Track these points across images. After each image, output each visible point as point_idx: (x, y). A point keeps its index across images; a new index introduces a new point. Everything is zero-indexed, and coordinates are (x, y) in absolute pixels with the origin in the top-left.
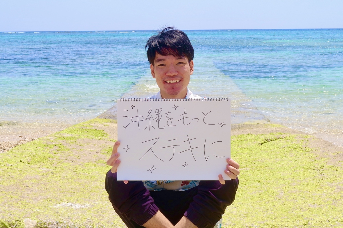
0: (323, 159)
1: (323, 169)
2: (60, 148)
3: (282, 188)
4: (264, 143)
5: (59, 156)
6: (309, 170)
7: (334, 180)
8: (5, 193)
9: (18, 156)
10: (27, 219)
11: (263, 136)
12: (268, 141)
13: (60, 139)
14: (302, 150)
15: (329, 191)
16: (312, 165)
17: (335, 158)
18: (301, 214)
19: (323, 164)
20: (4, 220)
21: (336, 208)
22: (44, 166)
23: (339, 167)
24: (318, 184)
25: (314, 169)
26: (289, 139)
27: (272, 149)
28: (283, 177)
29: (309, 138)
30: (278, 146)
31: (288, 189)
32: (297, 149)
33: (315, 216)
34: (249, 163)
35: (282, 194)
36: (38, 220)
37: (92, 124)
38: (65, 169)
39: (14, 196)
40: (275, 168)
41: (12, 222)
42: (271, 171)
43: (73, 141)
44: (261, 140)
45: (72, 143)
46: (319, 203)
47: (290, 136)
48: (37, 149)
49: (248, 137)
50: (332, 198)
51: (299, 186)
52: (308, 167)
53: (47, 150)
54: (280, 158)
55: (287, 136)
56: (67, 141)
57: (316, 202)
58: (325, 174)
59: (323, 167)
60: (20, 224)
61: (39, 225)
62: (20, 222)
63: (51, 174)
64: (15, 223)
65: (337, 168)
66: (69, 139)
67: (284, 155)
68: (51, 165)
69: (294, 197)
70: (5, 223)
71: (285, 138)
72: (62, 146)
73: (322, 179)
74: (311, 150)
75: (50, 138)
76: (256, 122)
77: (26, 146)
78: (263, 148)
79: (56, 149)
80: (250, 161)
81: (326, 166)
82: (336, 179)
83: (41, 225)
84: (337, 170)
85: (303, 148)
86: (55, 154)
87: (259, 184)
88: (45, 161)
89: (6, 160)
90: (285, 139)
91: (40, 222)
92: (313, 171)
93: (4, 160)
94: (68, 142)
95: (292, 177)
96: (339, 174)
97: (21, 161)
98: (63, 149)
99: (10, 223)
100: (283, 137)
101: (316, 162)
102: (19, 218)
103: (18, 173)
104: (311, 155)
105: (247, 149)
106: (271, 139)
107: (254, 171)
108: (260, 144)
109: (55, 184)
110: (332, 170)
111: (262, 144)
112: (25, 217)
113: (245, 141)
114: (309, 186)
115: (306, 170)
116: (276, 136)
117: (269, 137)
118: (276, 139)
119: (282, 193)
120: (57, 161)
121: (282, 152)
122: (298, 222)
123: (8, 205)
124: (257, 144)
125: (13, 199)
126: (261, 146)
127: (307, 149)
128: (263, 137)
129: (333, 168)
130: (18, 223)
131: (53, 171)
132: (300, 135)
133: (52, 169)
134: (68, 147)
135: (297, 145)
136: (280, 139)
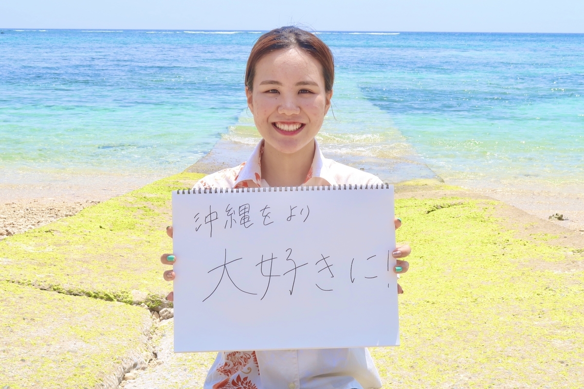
0: (509, 231)
1: (507, 244)
2: (145, 213)
3: (450, 264)
4: (432, 211)
5: (147, 222)
6: (489, 245)
7: (518, 255)
8: (98, 262)
9: (93, 220)
10: (134, 290)
11: (431, 201)
12: (438, 209)
13: (142, 200)
14: (483, 220)
15: (509, 268)
16: (494, 238)
17: (526, 231)
18: (469, 291)
19: (509, 237)
20: (108, 291)
21: (514, 285)
22: (133, 234)
23: (528, 241)
24: (497, 260)
25: (495, 244)
26: (468, 205)
27: (442, 218)
28: (453, 253)
29: (496, 204)
30: (451, 215)
31: (457, 265)
32: (477, 219)
33: (486, 293)
34: (410, 235)
35: (450, 271)
36: (149, 292)
37: (181, 181)
38: (162, 238)
39: (111, 266)
40: (444, 242)
41: (117, 294)
42: (438, 245)
43: (160, 203)
44: (427, 206)
45: (161, 205)
46: (494, 281)
47: (470, 202)
48: (114, 212)
49: (410, 203)
50: (511, 275)
51: (473, 263)
52: (487, 241)
53: (129, 214)
54: (452, 230)
55: (466, 202)
56: (152, 203)
57: (490, 279)
58: (508, 248)
59: (508, 240)
60: (128, 296)
61: (150, 298)
62: (127, 294)
63: (146, 243)
64: (122, 295)
65: (525, 242)
66: (155, 201)
67: (458, 226)
68: (142, 233)
69: (465, 274)
70: (109, 294)
71: (462, 204)
72: (147, 209)
73: (503, 255)
74: (496, 220)
75: (128, 199)
76: (423, 181)
77: (99, 209)
78: (429, 218)
79: (141, 213)
80: (410, 233)
81: (511, 240)
82: (521, 255)
83: (153, 298)
84: (525, 245)
85: (486, 218)
86: (142, 219)
87: (421, 259)
88: (132, 227)
89: (80, 225)
90: (462, 206)
91: (151, 295)
92: (493, 246)
93: (77, 225)
94: (154, 204)
95: (465, 253)
96: (526, 249)
97: (101, 227)
98: (151, 213)
99: (115, 295)
100: (459, 203)
101: (499, 235)
102: (126, 289)
103: (104, 241)
104: (495, 226)
105: (407, 219)
106: (442, 205)
107: (415, 245)
108: (427, 212)
109: (155, 255)
110: (519, 245)
111: (429, 212)
112: (133, 288)
113: (405, 208)
114: (485, 262)
115: (484, 245)
116: (449, 202)
117: (439, 202)
118: (449, 206)
119: (450, 269)
120: (149, 228)
121: (456, 222)
122: (465, 299)
123: (107, 275)
124: (422, 212)
125: (110, 270)
126: (427, 215)
127: (491, 219)
128: (431, 203)
129: (520, 242)
130: (125, 294)
131: (148, 240)
132: (484, 201)
133: (144, 237)
134: (156, 211)
135: (477, 214)
136: (455, 206)
